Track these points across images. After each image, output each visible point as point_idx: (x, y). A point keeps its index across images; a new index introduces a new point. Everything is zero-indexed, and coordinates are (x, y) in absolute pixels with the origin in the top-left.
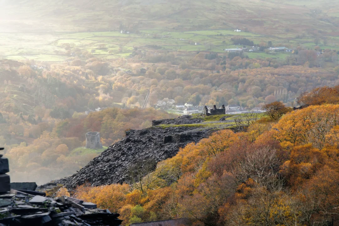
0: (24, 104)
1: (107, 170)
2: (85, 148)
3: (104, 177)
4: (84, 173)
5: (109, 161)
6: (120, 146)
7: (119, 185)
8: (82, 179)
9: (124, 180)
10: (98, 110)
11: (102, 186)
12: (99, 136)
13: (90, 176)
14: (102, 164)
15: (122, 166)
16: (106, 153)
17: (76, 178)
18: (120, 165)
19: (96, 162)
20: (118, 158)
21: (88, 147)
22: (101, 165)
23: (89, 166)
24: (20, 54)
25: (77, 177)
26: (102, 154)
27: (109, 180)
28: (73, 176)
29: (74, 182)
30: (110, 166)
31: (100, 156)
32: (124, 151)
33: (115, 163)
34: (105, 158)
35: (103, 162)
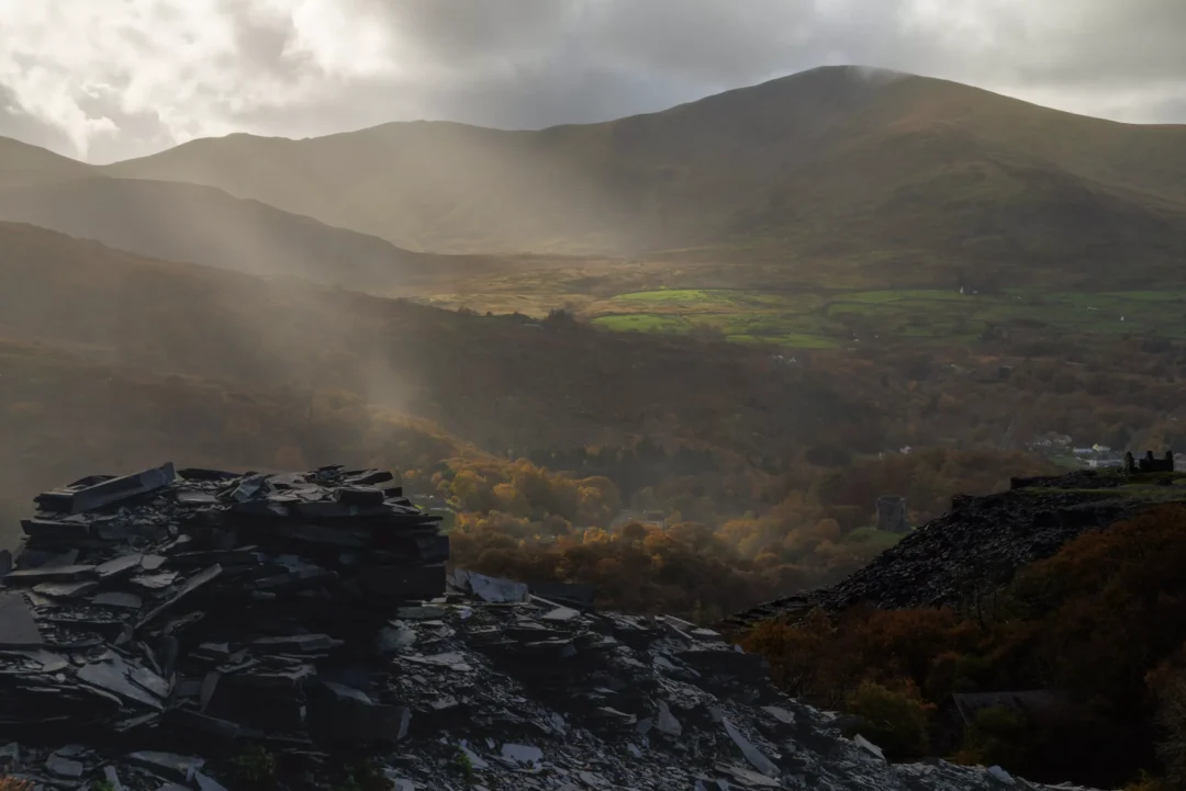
0: (755, 434)
1: (910, 577)
2: (874, 529)
3: (904, 591)
4: (861, 580)
5: (914, 557)
6: (940, 528)
7: (933, 609)
8: (859, 591)
9: (944, 599)
10: (906, 450)
11: (899, 609)
12: (904, 505)
13: (874, 587)
14: (900, 563)
15: (942, 570)
16: (908, 542)
17: (846, 589)
18: (939, 569)
19: (887, 558)
20: (933, 554)
21: (881, 527)
22: (897, 566)
23: (872, 566)
24: (752, 332)
25: (849, 587)
26: (902, 542)
27: (914, 598)
28: (842, 585)
29: (842, 598)
30: (917, 569)
31: (895, 548)
32: (947, 539)
33: (929, 562)
34: (908, 552)
35: (902, 558)
